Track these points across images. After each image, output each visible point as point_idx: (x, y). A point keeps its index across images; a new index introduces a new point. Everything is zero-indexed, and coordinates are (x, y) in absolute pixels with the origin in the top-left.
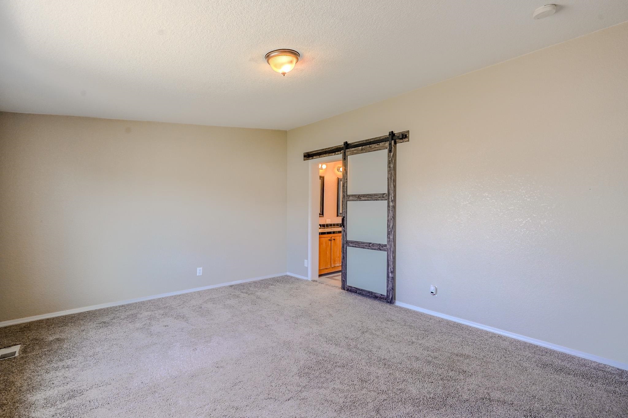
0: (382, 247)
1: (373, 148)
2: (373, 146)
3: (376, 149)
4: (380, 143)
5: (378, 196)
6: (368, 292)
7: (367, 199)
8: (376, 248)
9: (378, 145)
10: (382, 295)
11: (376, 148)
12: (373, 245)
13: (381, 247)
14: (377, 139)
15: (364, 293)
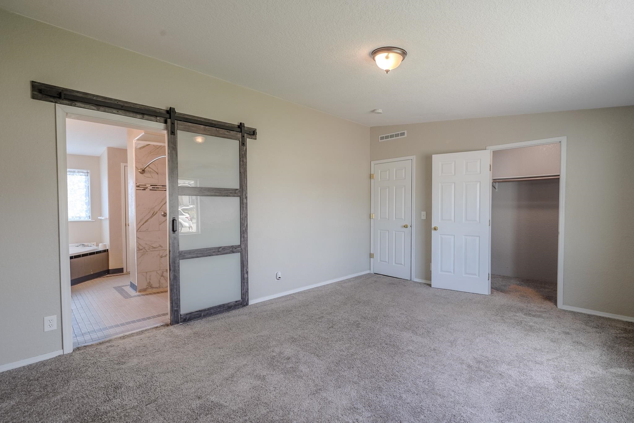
0: (236, 249)
1: (222, 134)
2: (222, 131)
3: (226, 136)
4: (231, 132)
5: (229, 192)
6: (219, 307)
7: (213, 194)
8: (229, 251)
9: (228, 132)
10: (236, 302)
11: (225, 134)
12: (223, 249)
13: (234, 249)
14: (221, 124)
15: (212, 311)
